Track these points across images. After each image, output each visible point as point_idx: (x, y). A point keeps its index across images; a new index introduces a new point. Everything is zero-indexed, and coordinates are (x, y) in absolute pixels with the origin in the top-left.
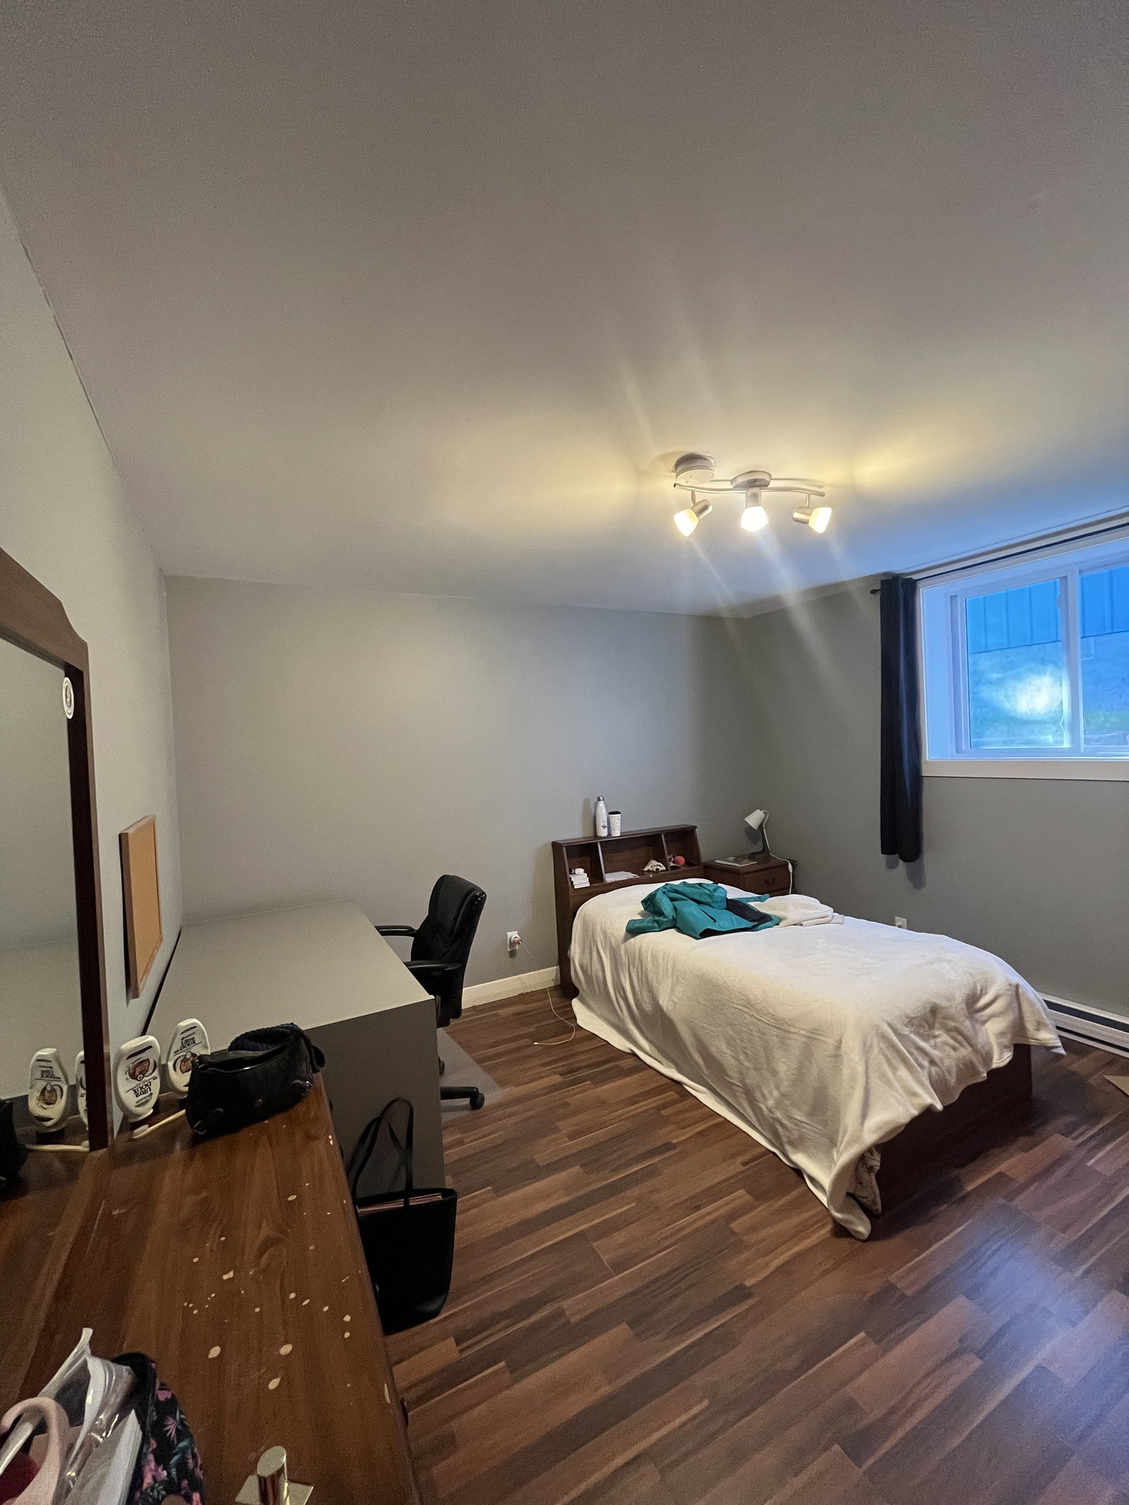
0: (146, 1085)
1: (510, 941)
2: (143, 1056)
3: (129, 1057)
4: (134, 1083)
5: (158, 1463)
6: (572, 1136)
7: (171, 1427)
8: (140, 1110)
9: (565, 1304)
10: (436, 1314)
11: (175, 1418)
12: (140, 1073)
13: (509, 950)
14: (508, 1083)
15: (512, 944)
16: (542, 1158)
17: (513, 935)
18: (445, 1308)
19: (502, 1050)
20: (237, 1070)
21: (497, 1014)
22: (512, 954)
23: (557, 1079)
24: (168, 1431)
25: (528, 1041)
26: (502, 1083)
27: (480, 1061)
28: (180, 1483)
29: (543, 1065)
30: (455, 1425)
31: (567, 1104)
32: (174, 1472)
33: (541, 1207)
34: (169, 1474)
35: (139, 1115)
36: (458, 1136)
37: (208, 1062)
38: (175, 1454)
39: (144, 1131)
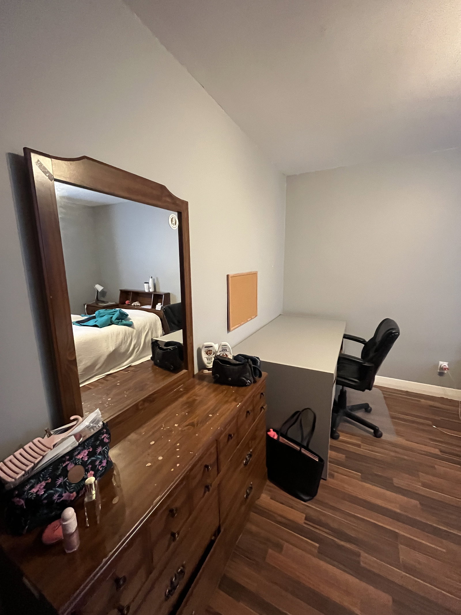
0: (211, 358)
1: (440, 366)
2: (210, 349)
3: (206, 347)
4: (207, 356)
5: (87, 455)
6: (424, 485)
7: (99, 450)
8: (208, 365)
9: (363, 554)
10: (305, 501)
11: (102, 448)
12: (209, 354)
13: (439, 371)
14: (402, 436)
15: (442, 369)
16: (397, 481)
17: (444, 364)
18: (309, 502)
19: (411, 419)
20: (225, 365)
21: (419, 401)
22: (441, 374)
23: (437, 451)
24: (98, 450)
25: (430, 423)
26: (398, 433)
27: (393, 417)
28: (88, 465)
29: (431, 440)
30: (286, 545)
31: (433, 467)
32: (90, 461)
33: (379, 502)
34: (88, 460)
35: (208, 366)
36: (360, 443)
37: (218, 358)
38: (94, 457)
39: (206, 371)
